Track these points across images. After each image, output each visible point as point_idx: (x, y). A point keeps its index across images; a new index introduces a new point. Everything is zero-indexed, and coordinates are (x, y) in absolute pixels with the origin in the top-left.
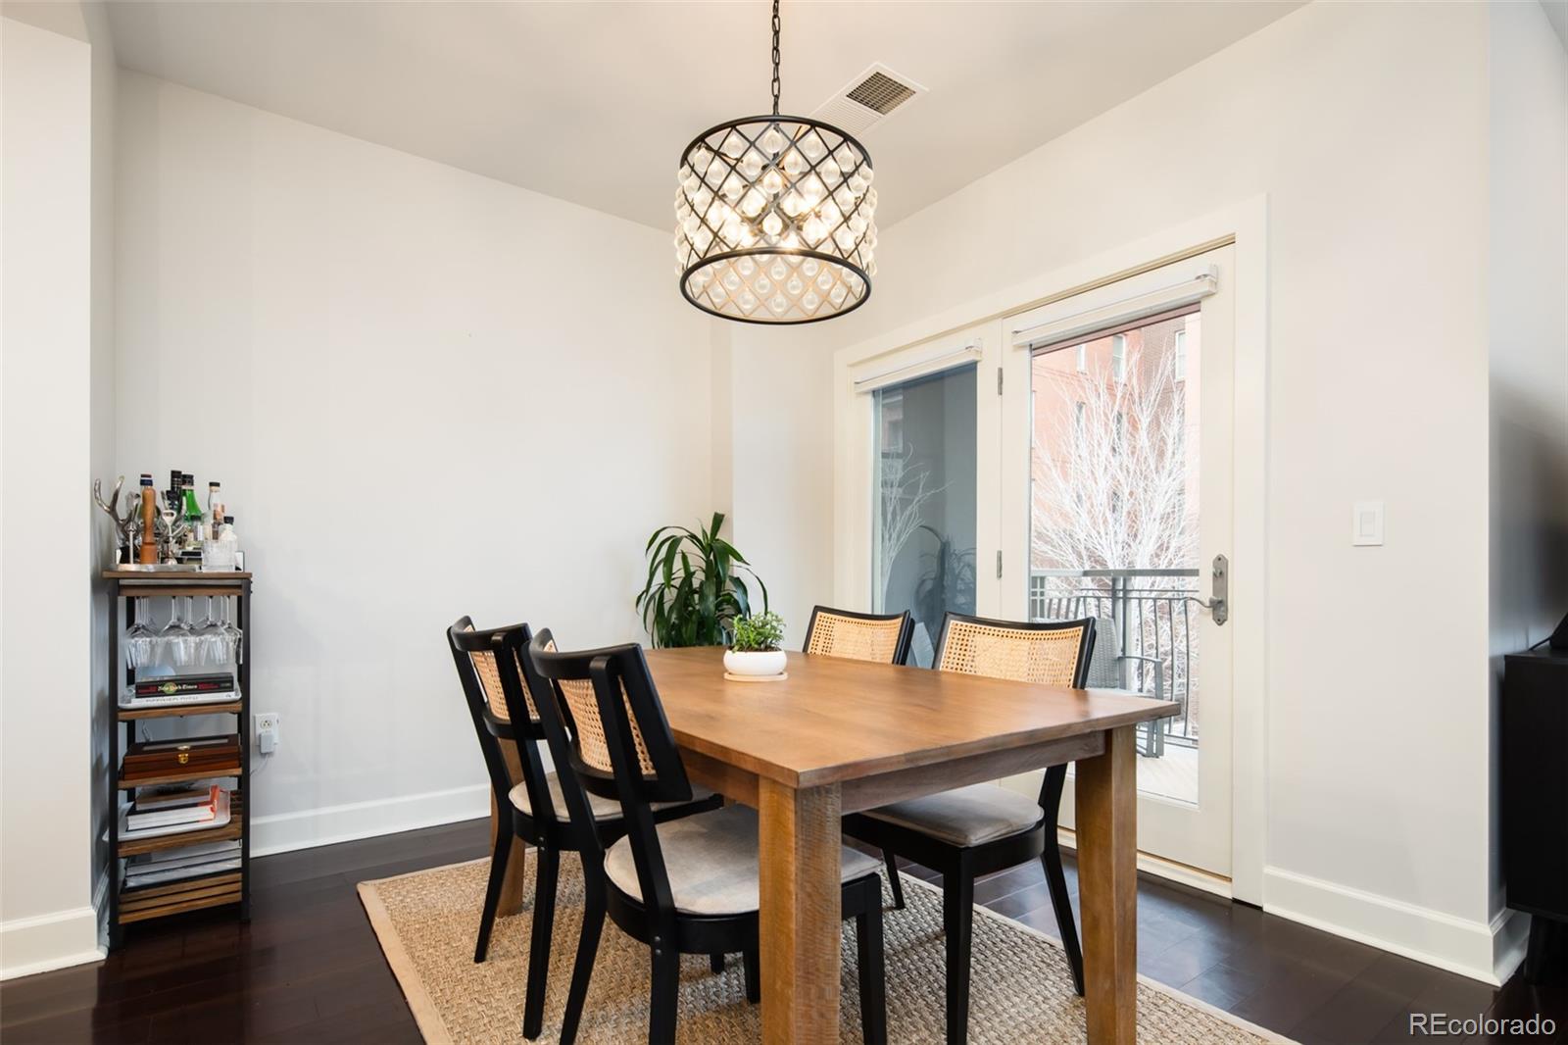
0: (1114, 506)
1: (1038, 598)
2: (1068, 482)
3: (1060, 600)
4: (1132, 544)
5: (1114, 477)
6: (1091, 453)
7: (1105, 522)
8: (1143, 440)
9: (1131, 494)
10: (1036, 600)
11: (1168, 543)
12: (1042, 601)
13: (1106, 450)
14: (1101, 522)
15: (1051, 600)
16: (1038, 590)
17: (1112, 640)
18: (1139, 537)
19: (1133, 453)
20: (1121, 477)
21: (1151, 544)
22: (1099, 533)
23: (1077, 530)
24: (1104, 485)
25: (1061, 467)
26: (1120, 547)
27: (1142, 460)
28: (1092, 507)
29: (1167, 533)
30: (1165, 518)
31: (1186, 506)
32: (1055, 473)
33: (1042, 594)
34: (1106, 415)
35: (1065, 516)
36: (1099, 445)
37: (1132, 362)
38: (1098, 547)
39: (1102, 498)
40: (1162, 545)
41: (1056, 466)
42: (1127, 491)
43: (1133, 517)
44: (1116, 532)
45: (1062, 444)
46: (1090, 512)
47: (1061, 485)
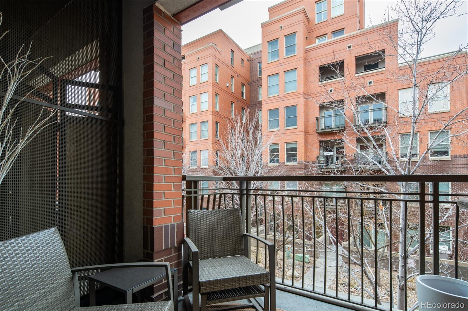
0: (242, 159)
1: (193, 195)
2: (228, 150)
3: (209, 196)
4: (248, 171)
5: (242, 150)
6: (235, 142)
7: (240, 164)
8: (251, 138)
9: (247, 155)
10: (191, 197)
11: (258, 171)
12: (196, 198)
13: (240, 141)
14: (239, 164)
15: (203, 197)
16: (193, 190)
17: (239, 223)
18: (250, 169)
19: (248, 142)
20: (244, 149)
21: (253, 171)
22: (238, 168)
23: (232, 166)
24: (239, 152)
25: (226, 145)
26: (244, 172)
27: (250, 145)
28: (236, 159)
29: (258, 168)
30: (257, 163)
31: (263, 160)
32: (224, 148)
33: (196, 192)
34: (240, 129)
35: (228, 162)
36: (238, 139)
37: (247, 113)
38: (238, 172)
39: (239, 156)
40: (256, 172)
41: (224, 145)
42: (246, 154)
43: (248, 162)
44: (243, 167)
45: (226, 138)
46: (235, 161)
47: (226, 151)
